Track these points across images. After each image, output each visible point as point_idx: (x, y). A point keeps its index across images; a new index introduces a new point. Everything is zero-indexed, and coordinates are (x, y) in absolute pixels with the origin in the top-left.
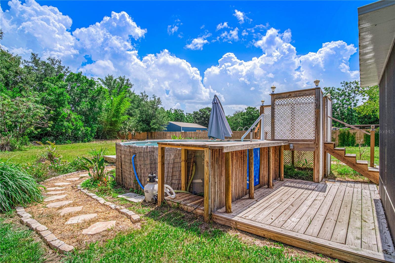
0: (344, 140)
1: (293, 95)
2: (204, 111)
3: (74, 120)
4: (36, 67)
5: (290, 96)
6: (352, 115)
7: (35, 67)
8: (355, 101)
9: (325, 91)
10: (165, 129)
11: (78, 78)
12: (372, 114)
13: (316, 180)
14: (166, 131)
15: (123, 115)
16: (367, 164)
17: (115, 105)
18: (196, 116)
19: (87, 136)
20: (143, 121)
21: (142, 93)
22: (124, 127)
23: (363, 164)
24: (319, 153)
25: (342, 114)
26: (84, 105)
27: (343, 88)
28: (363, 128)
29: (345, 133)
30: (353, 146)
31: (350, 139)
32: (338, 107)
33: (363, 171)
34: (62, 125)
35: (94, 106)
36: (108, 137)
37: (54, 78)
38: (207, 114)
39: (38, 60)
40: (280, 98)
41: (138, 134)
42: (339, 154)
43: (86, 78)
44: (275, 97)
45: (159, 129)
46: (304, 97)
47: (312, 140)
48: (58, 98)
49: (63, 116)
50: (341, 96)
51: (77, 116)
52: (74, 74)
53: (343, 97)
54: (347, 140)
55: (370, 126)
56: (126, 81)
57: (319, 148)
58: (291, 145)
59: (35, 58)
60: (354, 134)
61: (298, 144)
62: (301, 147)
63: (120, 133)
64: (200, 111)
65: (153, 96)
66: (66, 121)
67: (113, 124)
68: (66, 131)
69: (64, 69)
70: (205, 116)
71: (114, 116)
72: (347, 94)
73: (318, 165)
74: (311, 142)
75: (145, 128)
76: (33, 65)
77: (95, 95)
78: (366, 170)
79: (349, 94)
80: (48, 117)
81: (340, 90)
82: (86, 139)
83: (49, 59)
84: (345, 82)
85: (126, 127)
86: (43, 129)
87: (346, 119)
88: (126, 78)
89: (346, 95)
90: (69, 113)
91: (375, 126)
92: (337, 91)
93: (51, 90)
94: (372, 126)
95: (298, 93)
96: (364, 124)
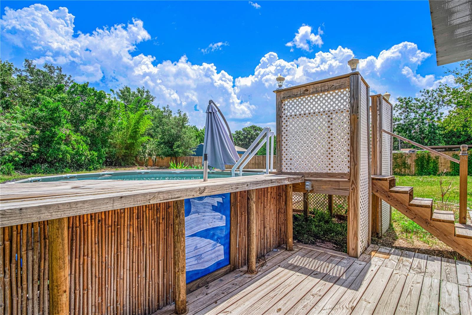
0: (422, 166)
1: (311, 91)
2: (248, 130)
3: (74, 143)
4: (32, 76)
5: (306, 92)
6: (435, 133)
7: (30, 77)
8: (439, 115)
9: (400, 103)
10: (193, 153)
11: (83, 90)
12: (462, 129)
13: (351, 252)
14: (194, 155)
15: (142, 135)
16: (452, 222)
17: (132, 124)
18: (239, 137)
19: (93, 162)
20: (165, 143)
21: (164, 108)
22: (142, 151)
23: (443, 221)
24: (356, 199)
25: (422, 132)
26: (91, 124)
27: (423, 97)
28: (450, 149)
29: (423, 157)
30: (434, 175)
31: (431, 165)
32: (416, 124)
33: (445, 235)
34: (59, 149)
35: (103, 124)
36: (123, 164)
37: (52, 90)
38: (252, 134)
39: (34, 68)
40: (290, 97)
41: (161, 159)
42: (399, 200)
43: (93, 90)
44: (282, 96)
45: (185, 153)
46: (331, 92)
47: (345, 174)
48: (51, 115)
49: (60, 138)
50: (421, 108)
51: (79, 138)
52: (77, 85)
53: (423, 109)
54: (427, 166)
55: (460, 148)
56: (145, 94)
57: (357, 191)
58: (307, 183)
59: (29, 66)
60: (437, 158)
61: (321, 181)
62: (324, 187)
63: (139, 158)
64: (244, 130)
65: (177, 112)
66: (65, 144)
67: (129, 147)
68: (63, 157)
69: (66, 79)
70: (249, 136)
71: (131, 137)
72: (428, 105)
73: (355, 222)
74: (342, 177)
75: (168, 151)
76: (28, 74)
77: (104, 110)
78: (451, 234)
79: (430, 105)
80: (32, 139)
81: (419, 101)
82: (91, 167)
83: (46, 66)
84: (425, 90)
85: (145, 151)
86: (27, 155)
87: (426, 139)
88: (146, 90)
89: (426, 108)
90: (68, 133)
91: (468, 147)
92: (414, 101)
93: (44, 105)
94: (463, 147)
95: (319, 85)
96: (451, 144)
